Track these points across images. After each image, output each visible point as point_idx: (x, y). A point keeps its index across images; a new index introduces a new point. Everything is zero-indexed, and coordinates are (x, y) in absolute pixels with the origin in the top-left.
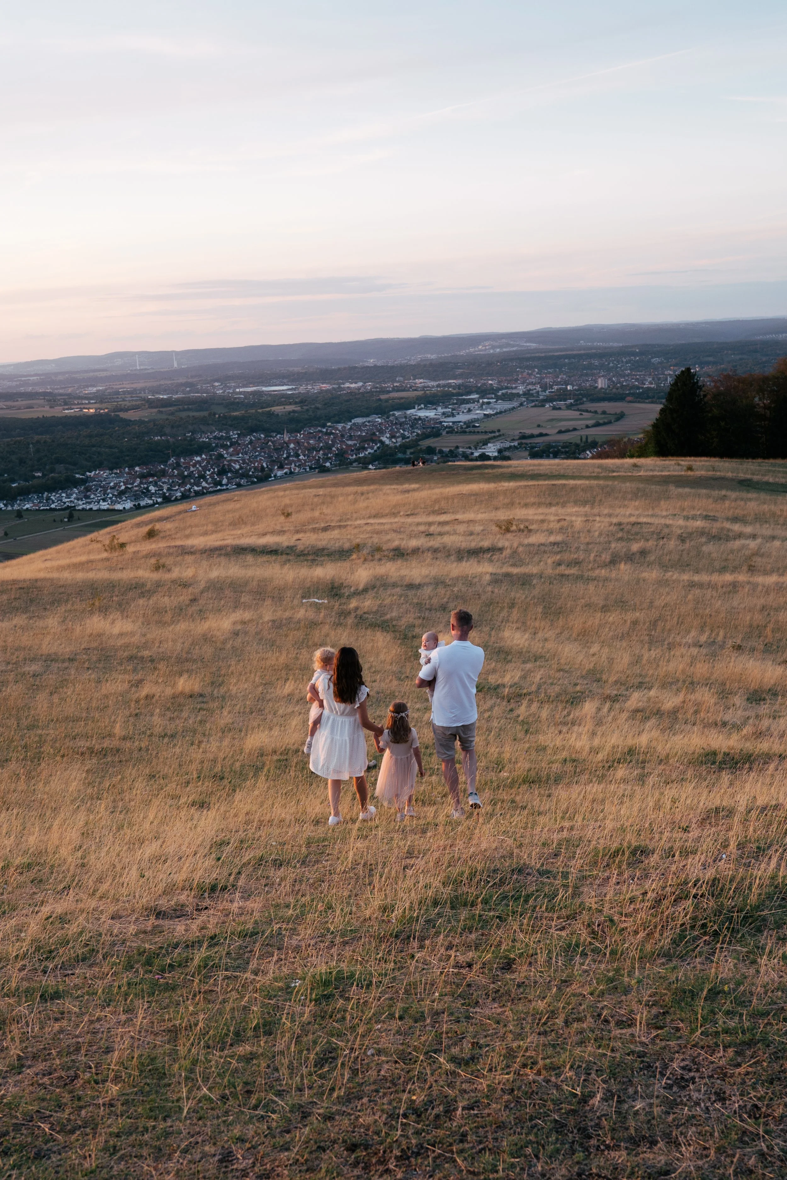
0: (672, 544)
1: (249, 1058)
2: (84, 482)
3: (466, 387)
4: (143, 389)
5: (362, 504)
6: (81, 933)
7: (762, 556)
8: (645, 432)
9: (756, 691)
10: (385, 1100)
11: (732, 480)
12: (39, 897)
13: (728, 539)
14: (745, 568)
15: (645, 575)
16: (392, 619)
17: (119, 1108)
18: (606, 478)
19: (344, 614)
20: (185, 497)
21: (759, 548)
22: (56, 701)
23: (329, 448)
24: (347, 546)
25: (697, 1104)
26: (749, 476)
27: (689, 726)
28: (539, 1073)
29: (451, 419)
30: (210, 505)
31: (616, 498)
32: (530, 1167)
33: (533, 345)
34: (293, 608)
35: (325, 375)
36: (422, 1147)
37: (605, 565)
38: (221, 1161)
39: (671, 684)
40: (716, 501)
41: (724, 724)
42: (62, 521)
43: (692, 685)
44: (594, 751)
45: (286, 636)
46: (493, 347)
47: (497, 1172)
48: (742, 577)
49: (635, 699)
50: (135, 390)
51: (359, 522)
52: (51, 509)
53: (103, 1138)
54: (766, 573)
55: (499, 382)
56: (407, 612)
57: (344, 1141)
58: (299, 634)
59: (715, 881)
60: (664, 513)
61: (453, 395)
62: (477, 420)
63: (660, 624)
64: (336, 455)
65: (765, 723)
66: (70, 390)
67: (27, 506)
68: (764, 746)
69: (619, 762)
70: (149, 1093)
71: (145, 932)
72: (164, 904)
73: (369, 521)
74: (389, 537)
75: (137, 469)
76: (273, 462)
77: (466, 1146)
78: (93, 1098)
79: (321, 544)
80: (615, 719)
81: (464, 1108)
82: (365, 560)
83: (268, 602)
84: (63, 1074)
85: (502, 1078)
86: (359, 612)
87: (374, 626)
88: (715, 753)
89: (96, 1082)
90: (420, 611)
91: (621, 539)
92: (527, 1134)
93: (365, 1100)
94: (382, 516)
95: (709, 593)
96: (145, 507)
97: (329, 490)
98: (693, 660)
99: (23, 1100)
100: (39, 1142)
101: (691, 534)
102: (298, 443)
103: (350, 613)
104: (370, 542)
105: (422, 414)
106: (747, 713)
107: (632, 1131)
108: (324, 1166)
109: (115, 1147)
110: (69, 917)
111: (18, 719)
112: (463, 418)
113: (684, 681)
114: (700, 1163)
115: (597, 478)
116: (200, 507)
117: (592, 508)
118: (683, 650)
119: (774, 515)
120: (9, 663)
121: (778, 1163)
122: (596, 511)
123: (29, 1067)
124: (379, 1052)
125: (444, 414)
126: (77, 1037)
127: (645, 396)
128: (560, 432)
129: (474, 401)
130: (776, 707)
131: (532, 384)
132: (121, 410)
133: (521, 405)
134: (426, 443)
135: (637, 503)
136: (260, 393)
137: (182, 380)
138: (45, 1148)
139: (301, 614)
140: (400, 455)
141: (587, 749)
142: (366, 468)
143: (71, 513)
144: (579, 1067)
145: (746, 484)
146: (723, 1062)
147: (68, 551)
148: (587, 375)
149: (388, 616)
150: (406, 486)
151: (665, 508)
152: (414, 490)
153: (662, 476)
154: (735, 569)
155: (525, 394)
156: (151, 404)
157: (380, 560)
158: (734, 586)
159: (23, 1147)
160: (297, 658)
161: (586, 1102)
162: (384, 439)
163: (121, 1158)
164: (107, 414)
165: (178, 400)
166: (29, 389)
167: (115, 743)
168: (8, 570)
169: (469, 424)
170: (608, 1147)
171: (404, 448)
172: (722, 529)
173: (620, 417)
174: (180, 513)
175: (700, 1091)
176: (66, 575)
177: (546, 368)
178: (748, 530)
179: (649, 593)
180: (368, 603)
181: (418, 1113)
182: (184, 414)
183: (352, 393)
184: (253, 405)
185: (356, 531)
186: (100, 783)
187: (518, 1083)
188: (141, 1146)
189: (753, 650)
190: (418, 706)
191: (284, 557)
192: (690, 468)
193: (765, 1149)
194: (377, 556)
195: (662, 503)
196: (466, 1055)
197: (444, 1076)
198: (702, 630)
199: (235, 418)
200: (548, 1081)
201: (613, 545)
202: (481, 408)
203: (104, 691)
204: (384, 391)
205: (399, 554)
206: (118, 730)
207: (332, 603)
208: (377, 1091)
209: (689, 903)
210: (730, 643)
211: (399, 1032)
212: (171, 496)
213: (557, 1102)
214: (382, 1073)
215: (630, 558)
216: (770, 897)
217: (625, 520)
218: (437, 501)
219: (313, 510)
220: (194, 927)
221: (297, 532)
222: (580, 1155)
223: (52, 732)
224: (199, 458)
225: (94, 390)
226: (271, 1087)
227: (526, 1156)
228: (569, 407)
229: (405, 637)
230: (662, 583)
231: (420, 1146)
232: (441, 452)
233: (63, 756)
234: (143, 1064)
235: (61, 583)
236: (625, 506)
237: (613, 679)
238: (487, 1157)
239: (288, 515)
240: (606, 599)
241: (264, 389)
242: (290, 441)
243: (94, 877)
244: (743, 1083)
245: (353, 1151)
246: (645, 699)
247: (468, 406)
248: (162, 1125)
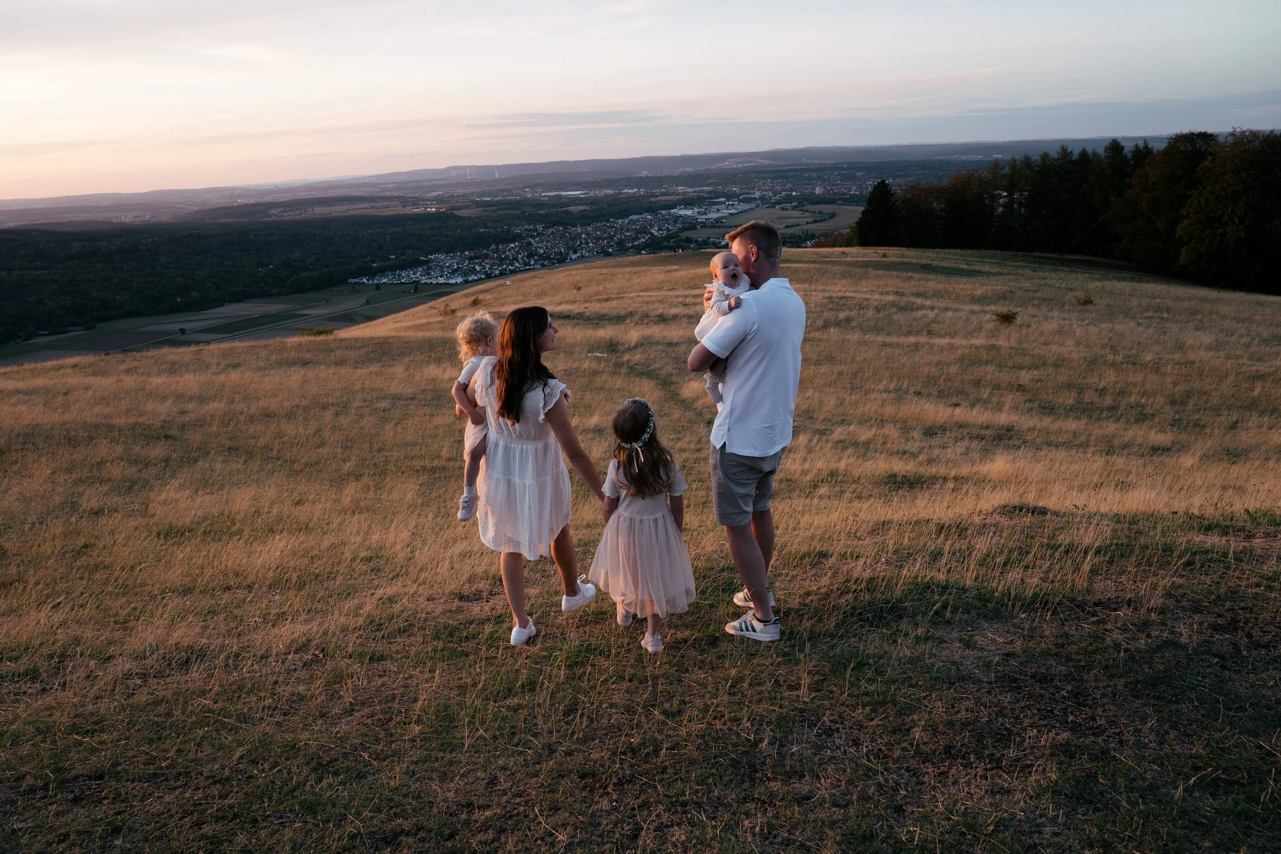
0: (870, 313)
1: (516, 709)
2: (426, 262)
3: (715, 192)
4: (473, 194)
5: (635, 281)
6: (402, 612)
7: (938, 323)
8: (852, 228)
9: (930, 427)
10: (611, 742)
11: (917, 264)
12: (376, 582)
13: (912, 310)
14: (925, 332)
15: (849, 337)
16: (655, 370)
17: (419, 743)
18: (821, 262)
19: (619, 365)
20: (502, 274)
21: (936, 317)
22: (399, 430)
23: (611, 238)
24: (623, 313)
25: (838, 748)
26: (929, 262)
27: (878, 455)
28: (725, 724)
29: (704, 217)
30: (520, 280)
31: (828, 278)
32: (710, 792)
33: (767, 162)
34: (580, 360)
35: (609, 183)
36: (634, 776)
37: (819, 329)
38: (488, 783)
39: (866, 421)
40: (904, 281)
41: (905, 452)
42: (409, 292)
43: (882, 422)
44: (804, 473)
45: (575, 382)
46: (737, 163)
47: (685, 795)
48: (922, 339)
49: (839, 433)
50: (466, 194)
51: (632, 295)
52: (402, 283)
53: (405, 765)
54: (941, 336)
55: (741, 189)
56: (667, 364)
57: (578, 771)
58: (585, 380)
59: (871, 580)
60: (865, 290)
61: (706, 198)
62: (724, 218)
63: (860, 375)
64: (617, 243)
65: (936, 452)
66: (417, 195)
67: (384, 281)
68: (933, 470)
69: (822, 482)
70: (441, 733)
71: (451, 611)
72: (466, 590)
73: (641, 294)
74: (655, 306)
75: (466, 253)
76: (569, 248)
77: (665, 776)
78: (401, 735)
79: (603, 311)
80: (821, 448)
81: (667, 749)
82: (636, 324)
83: (562, 355)
84: (382, 717)
85: (697, 727)
86: (631, 364)
87: (641, 374)
88: (895, 476)
89: (405, 724)
90: (677, 363)
91: (831, 309)
92: (711, 769)
93: (597, 741)
94: (650, 290)
95: (897, 351)
96: (472, 282)
97: (610, 270)
98: (884, 403)
99: (351, 736)
100: (360, 766)
101: (885, 306)
102: (588, 234)
103: (623, 364)
104: (640, 309)
105: (683, 212)
106: (923, 444)
107: (788, 768)
108: (561, 788)
109: (413, 771)
110: (396, 598)
111: (371, 443)
112: (713, 216)
113: (876, 419)
114: (834, 791)
115: (814, 262)
116: (513, 282)
117: (810, 285)
118: (876, 395)
119: (947, 291)
120: (365, 401)
121: (891, 792)
122: (812, 287)
123: (358, 711)
124: (611, 706)
125: (699, 212)
126: (394, 689)
127: (852, 200)
128: (787, 227)
129: (721, 203)
130: (945, 440)
131: (766, 190)
132: (455, 209)
133: (758, 206)
134: (686, 234)
135: (844, 282)
136: (560, 197)
137: (501, 187)
138: (364, 770)
139: (586, 365)
140: (665, 244)
141: (799, 471)
142: (640, 253)
143: (416, 286)
144: (755, 719)
145: (927, 268)
146: (861, 717)
147: (413, 315)
148: (807, 184)
149: (653, 367)
150: (669, 268)
151: (865, 286)
152: (675, 270)
153: (864, 261)
154: (918, 333)
155: (760, 198)
156: (478, 204)
157: (648, 324)
158: (917, 346)
159: (348, 769)
160: (582, 399)
161: (756, 745)
162: (653, 231)
163: (417, 780)
164: (444, 212)
165: (498, 202)
166: (387, 194)
167: (443, 463)
168: (368, 329)
169: (718, 220)
170: (769, 779)
171: (668, 238)
172: (908, 302)
173: (833, 216)
174: (497, 287)
175: (841, 738)
176: (410, 334)
177: (777, 179)
178: (928, 303)
179: (852, 351)
180: (637, 357)
181: (633, 751)
182: (502, 212)
183: (629, 197)
184: (554, 206)
185: (629, 302)
186: (430, 494)
187: (708, 732)
188: (432, 771)
189: (929, 395)
190: (672, 437)
191: (575, 321)
192: (885, 256)
193: (883, 782)
194: (646, 321)
195: (863, 281)
196: (675, 708)
197: (656, 725)
198: (891, 380)
199: (541, 215)
200: (730, 730)
201: (825, 314)
202: (727, 208)
203: (436, 423)
204: (653, 195)
205: (663, 319)
206: (445, 453)
207: (610, 356)
208: (606, 735)
209: (850, 596)
210: (912, 390)
211: (627, 691)
212: (491, 273)
213: (735, 745)
214: (612, 721)
215: (837, 324)
216: (910, 591)
217: (835, 295)
218: (692, 279)
219: (597, 285)
220: (487, 608)
221: (585, 302)
222: (746, 785)
223: (395, 454)
224: (513, 245)
225: (436, 194)
226: (530, 730)
227: (707, 784)
228: (794, 208)
229: (665, 383)
230: (861, 343)
231: (632, 776)
232: (696, 241)
233: (403, 473)
234: (438, 711)
235: (406, 340)
236: (836, 284)
237: (821, 417)
238: (679, 784)
239: (579, 289)
240: (819, 355)
241: (563, 193)
242: (582, 233)
243: (418, 569)
244: (874, 732)
245: (584, 778)
246: (845, 433)
247: (717, 207)
248: (448, 756)
